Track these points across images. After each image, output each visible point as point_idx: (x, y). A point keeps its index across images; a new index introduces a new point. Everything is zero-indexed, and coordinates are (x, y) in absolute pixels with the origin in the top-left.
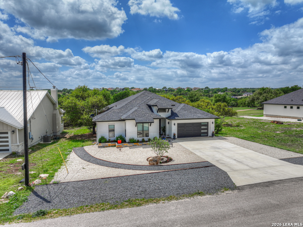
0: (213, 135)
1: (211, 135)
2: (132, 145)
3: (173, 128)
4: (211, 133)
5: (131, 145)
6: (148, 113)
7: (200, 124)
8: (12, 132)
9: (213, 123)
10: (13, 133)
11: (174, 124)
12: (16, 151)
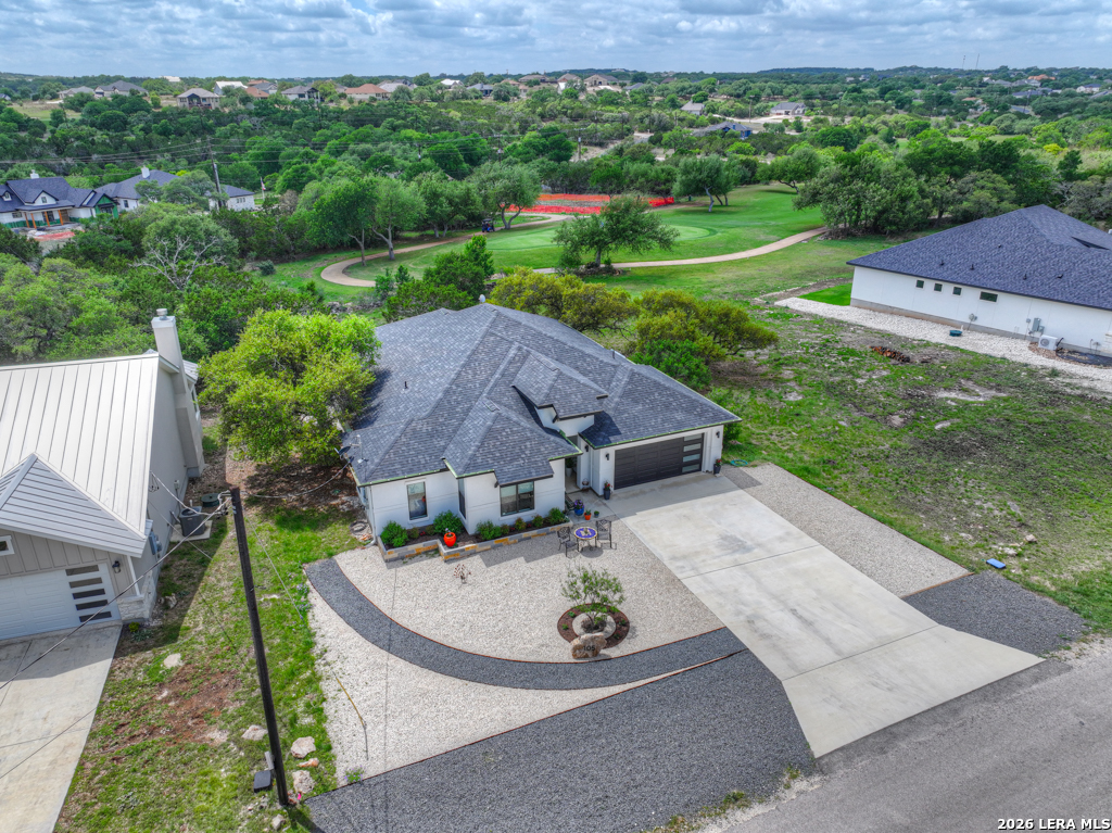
0: (717, 467)
1: (711, 469)
2: (489, 547)
3: (603, 465)
4: (712, 462)
5: (485, 548)
6: (529, 439)
7: (682, 442)
8: (114, 566)
9: (718, 434)
10: (117, 569)
11: (607, 456)
12: (137, 616)
